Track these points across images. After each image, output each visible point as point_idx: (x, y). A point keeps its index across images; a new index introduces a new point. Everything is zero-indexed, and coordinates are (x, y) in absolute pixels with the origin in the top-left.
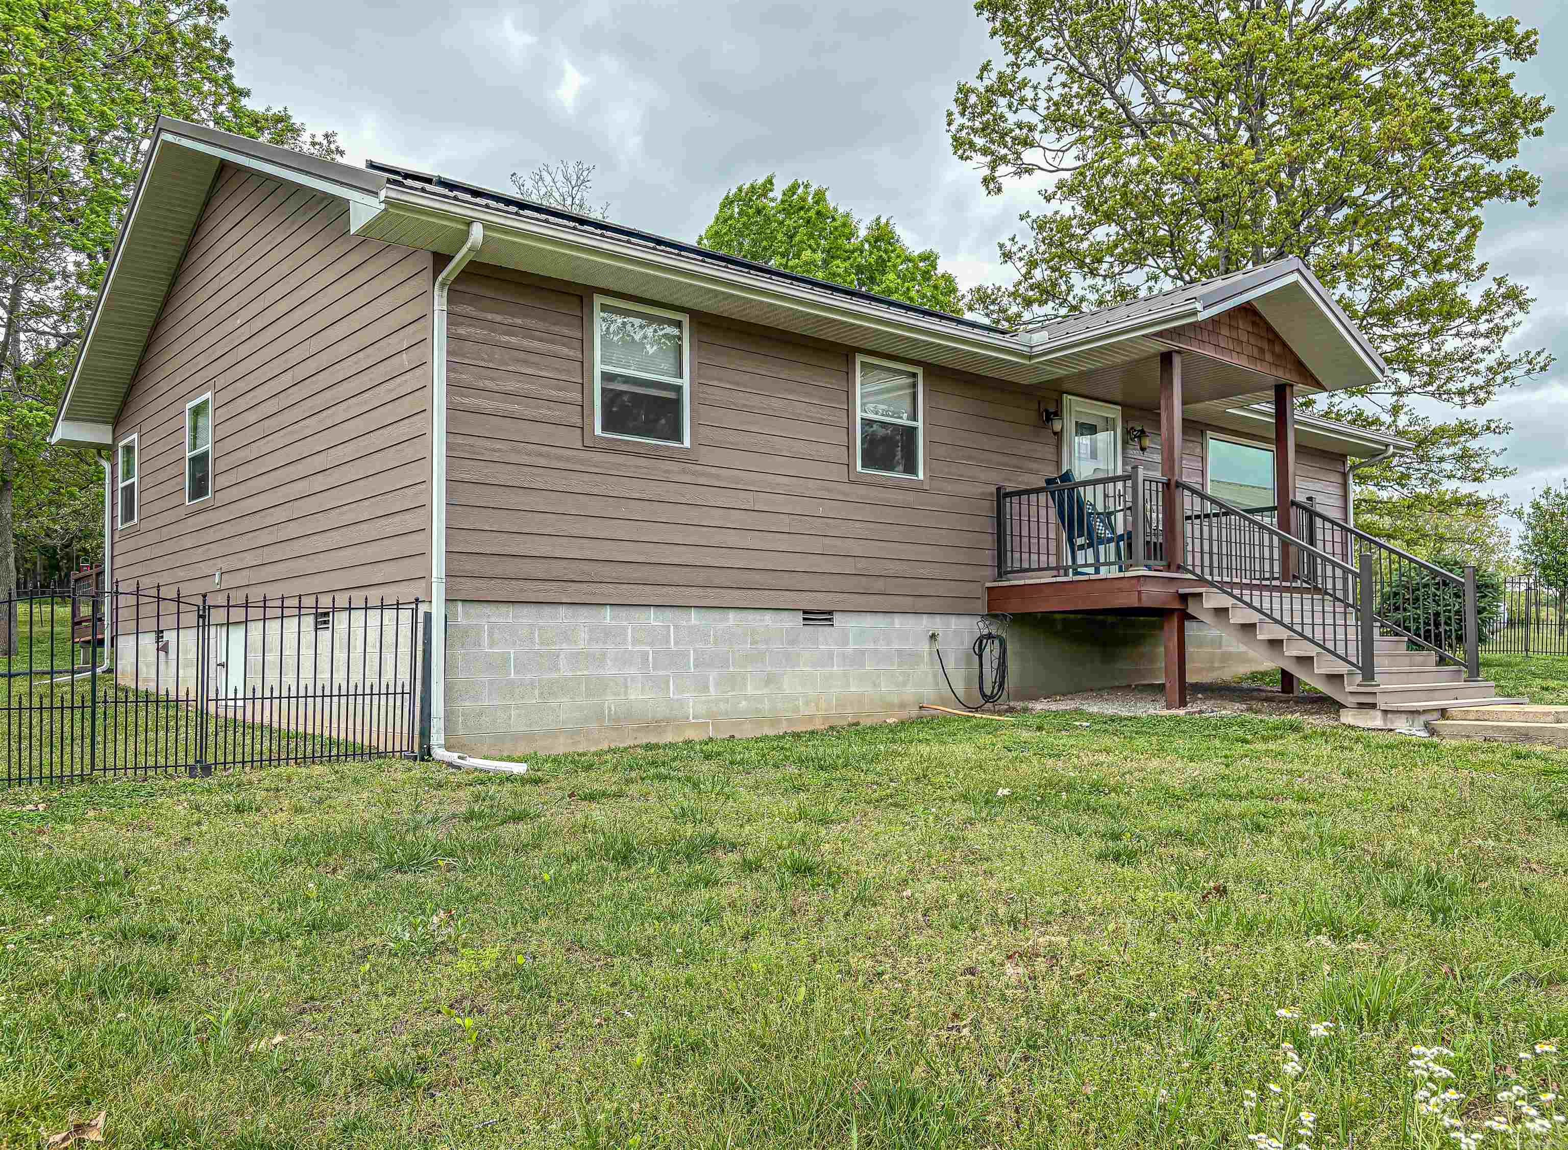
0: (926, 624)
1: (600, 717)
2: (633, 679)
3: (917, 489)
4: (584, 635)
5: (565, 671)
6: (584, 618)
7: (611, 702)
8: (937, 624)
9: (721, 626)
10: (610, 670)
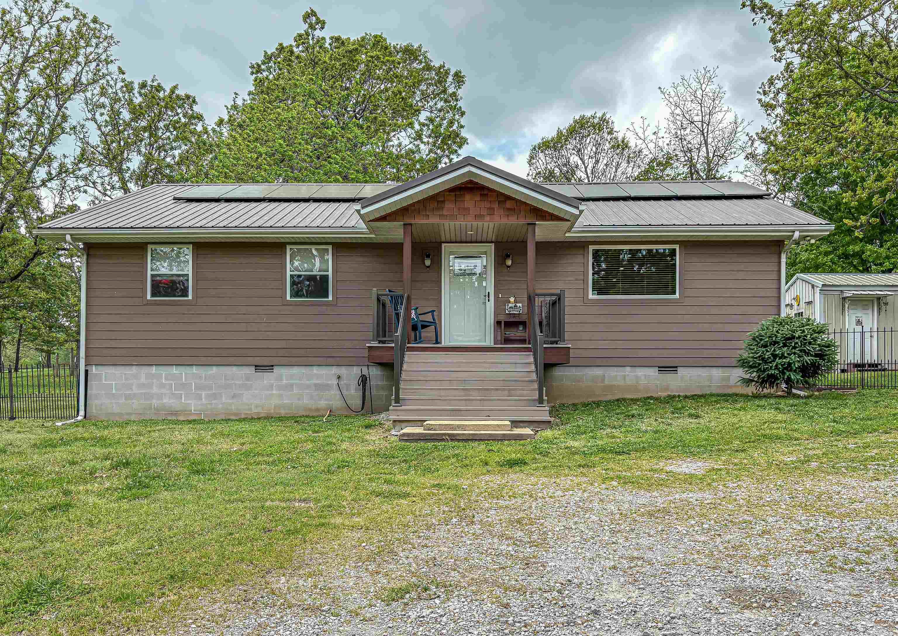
0: (334, 370)
1: (150, 408)
2: (165, 394)
3: (328, 304)
4: (143, 376)
5: (135, 390)
6: (145, 370)
7: (155, 402)
8: (343, 371)
9: (210, 372)
10: (155, 390)
